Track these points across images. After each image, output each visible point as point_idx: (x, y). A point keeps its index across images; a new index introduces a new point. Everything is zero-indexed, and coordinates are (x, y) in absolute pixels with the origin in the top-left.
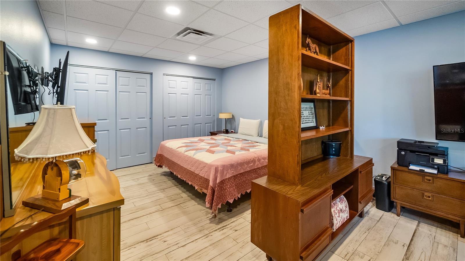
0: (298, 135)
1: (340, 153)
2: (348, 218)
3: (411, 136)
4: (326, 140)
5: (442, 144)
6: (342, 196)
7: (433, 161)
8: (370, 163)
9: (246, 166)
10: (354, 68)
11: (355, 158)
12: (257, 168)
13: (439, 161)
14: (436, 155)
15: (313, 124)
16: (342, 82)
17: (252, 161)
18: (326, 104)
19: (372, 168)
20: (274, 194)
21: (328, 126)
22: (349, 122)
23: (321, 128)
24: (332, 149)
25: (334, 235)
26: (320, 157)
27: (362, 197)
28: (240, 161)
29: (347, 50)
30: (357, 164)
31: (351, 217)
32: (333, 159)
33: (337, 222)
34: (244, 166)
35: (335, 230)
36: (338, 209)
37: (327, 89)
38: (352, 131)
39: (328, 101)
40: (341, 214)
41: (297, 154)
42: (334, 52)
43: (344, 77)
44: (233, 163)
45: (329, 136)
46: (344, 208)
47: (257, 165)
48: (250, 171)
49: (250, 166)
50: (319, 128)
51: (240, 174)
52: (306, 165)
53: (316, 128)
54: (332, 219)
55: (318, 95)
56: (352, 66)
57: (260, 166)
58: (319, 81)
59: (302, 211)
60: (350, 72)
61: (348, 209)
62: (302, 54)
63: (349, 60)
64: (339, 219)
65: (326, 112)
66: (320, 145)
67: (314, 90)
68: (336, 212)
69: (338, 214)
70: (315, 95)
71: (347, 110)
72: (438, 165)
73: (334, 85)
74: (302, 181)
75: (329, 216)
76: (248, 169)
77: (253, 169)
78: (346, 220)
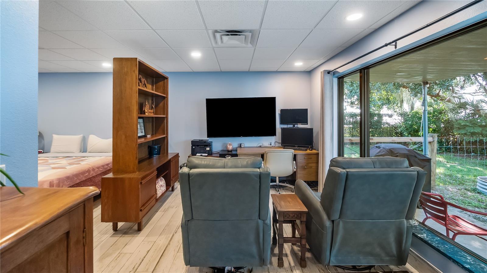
0: (137, 140)
1: (160, 152)
2: (165, 190)
3: (198, 138)
4: (151, 144)
5: (210, 140)
6: (162, 178)
7: (206, 149)
8: (177, 156)
9: (82, 176)
10: (168, 96)
11: (169, 154)
12: (92, 177)
13: (208, 149)
14: (207, 146)
15: (143, 134)
16: (161, 104)
17: (87, 171)
18: (151, 120)
19: (179, 158)
20: (122, 180)
21: (152, 135)
22: (165, 131)
23: (148, 136)
24: (155, 150)
25: (157, 200)
26: (147, 157)
27: (173, 177)
28: (75, 173)
29: (164, 83)
30: (170, 157)
31: (167, 189)
32: (155, 157)
33: (159, 193)
34: (80, 176)
35: (158, 197)
36: (160, 185)
37: (152, 109)
38: (167, 137)
39: (153, 117)
40: (161, 188)
41: (135, 153)
42: (156, 83)
43: (162, 101)
44: (68, 175)
45: (153, 141)
46: (163, 184)
47: (92, 174)
48: (85, 180)
49: (86, 175)
50: (147, 136)
51: (76, 184)
52: (140, 161)
53: (145, 136)
54: (157, 191)
55: (147, 114)
56: (167, 95)
57: (94, 175)
58: (147, 104)
59: (141, 183)
60: (166, 98)
61: (165, 185)
62: (139, 89)
63: (165, 91)
64: (160, 191)
65: (151, 124)
66: (147, 148)
67: (144, 110)
68: (159, 187)
69: (159, 188)
70: (144, 114)
71: (165, 123)
72: (208, 151)
73: (156, 106)
74: (139, 170)
75: (155, 190)
76: (84, 179)
77: (89, 179)
78: (164, 191)
